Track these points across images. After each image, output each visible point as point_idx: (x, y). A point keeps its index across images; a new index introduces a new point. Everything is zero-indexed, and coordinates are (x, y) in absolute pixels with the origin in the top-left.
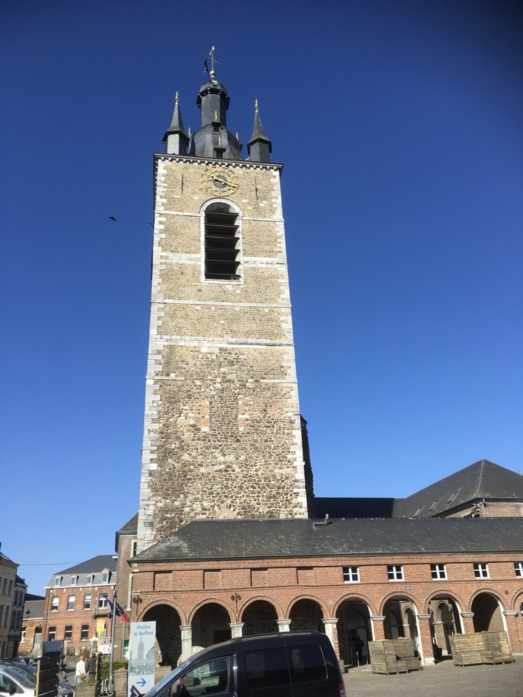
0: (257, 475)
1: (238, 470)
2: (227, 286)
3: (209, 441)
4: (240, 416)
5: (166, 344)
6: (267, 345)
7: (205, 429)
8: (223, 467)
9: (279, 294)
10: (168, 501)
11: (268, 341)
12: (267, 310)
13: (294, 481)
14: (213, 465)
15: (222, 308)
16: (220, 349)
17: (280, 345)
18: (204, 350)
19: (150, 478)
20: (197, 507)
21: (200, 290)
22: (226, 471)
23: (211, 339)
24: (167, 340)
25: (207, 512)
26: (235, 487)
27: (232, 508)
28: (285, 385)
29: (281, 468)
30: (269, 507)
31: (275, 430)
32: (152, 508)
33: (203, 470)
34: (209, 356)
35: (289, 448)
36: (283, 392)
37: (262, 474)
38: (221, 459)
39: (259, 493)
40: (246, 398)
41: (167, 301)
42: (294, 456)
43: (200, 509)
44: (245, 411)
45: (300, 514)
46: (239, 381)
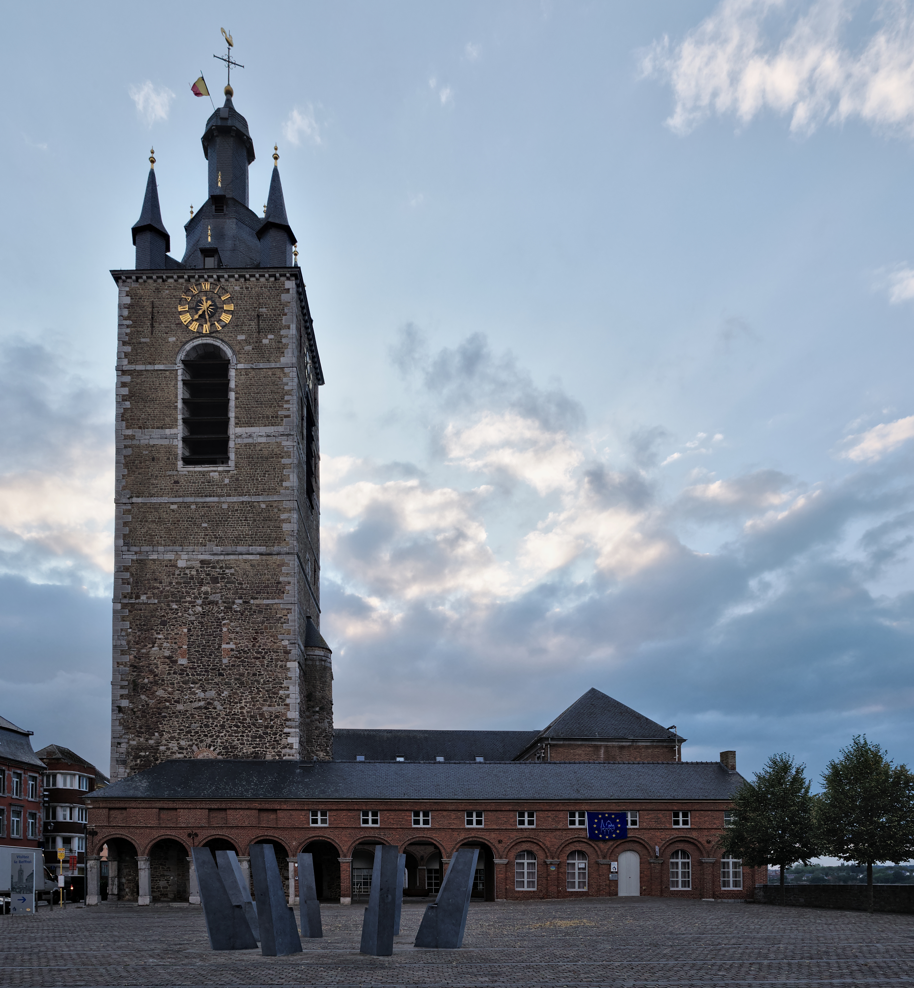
0: (242, 713)
1: (219, 707)
2: (212, 474)
3: (188, 675)
4: (224, 646)
5: (135, 558)
6: (261, 554)
7: (183, 661)
8: (202, 703)
9: (282, 481)
10: (142, 739)
11: (263, 549)
12: (263, 506)
13: (285, 720)
14: (191, 702)
15: (205, 505)
16: (202, 562)
17: (278, 554)
18: (181, 564)
19: (121, 715)
20: (174, 745)
21: (176, 482)
22: (206, 708)
23: (191, 548)
24: (136, 553)
25: (185, 751)
26: (216, 726)
27: (212, 748)
28: (281, 606)
29: (270, 706)
30: (254, 748)
31: (266, 662)
32: (124, 746)
33: (180, 707)
34: (187, 571)
35: (282, 683)
36: (278, 616)
37: (248, 712)
38: (202, 695)
39: (243, 732)
40: (232, 624)
41: (135, 500)
42: (286, 692)
43: (177, 748)
44: (231, 639)
45: (289, 755)
46: (224, 602)
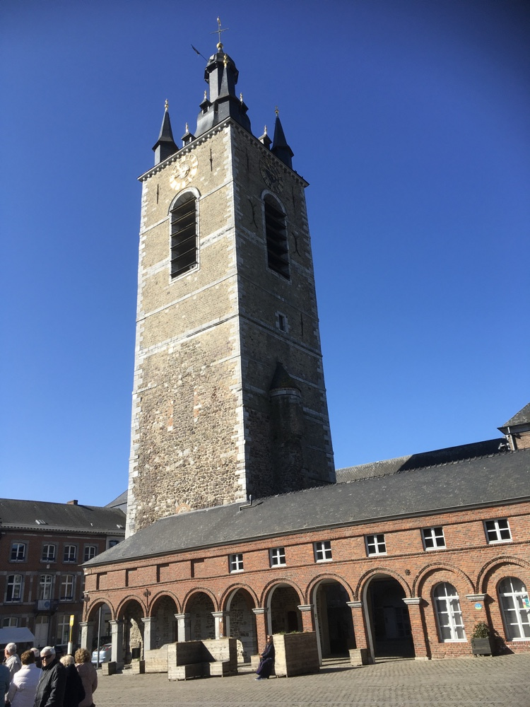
0: (207, 463)
1: (192, 463)
2: (188, 278)
3: (173, 439)
4: (195, 408)
5: (145, 357)
6: (216, 325)
7: (170, 429)
8: (181, 462)
10: (145, 503)
13: (236, 463)
14: (175, 462)
15: (185, 302)
16: (182, 345)
17: (227, 320)
18: (171, 351)
19: (134, 485)
20: (163, 505)
21: (169, 293)
22: (184, 466)
23: (176, 338)
24: (146, 353)
25: (170, 509)
26: (190, 480)
27: (188, 501)
28: (231, 361)
29: (225, 452)
30: (215, 495)
32: (134, 511)
33: (168, 469)
34: (174, 356)
35: (233, 429)
36: (229, 370)
37: (210, 462)
38: (181, 455)
39: (208, 482)
40: (200, 387)
41: (146, 315)
42: (236, 436)
43: (165, 507)
44: (199, 400)
45: (240, 498)
46: (195, 372)
